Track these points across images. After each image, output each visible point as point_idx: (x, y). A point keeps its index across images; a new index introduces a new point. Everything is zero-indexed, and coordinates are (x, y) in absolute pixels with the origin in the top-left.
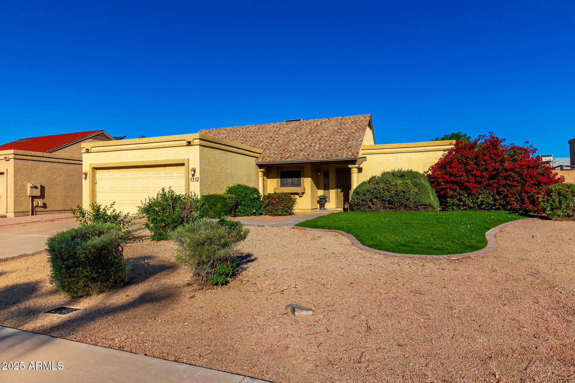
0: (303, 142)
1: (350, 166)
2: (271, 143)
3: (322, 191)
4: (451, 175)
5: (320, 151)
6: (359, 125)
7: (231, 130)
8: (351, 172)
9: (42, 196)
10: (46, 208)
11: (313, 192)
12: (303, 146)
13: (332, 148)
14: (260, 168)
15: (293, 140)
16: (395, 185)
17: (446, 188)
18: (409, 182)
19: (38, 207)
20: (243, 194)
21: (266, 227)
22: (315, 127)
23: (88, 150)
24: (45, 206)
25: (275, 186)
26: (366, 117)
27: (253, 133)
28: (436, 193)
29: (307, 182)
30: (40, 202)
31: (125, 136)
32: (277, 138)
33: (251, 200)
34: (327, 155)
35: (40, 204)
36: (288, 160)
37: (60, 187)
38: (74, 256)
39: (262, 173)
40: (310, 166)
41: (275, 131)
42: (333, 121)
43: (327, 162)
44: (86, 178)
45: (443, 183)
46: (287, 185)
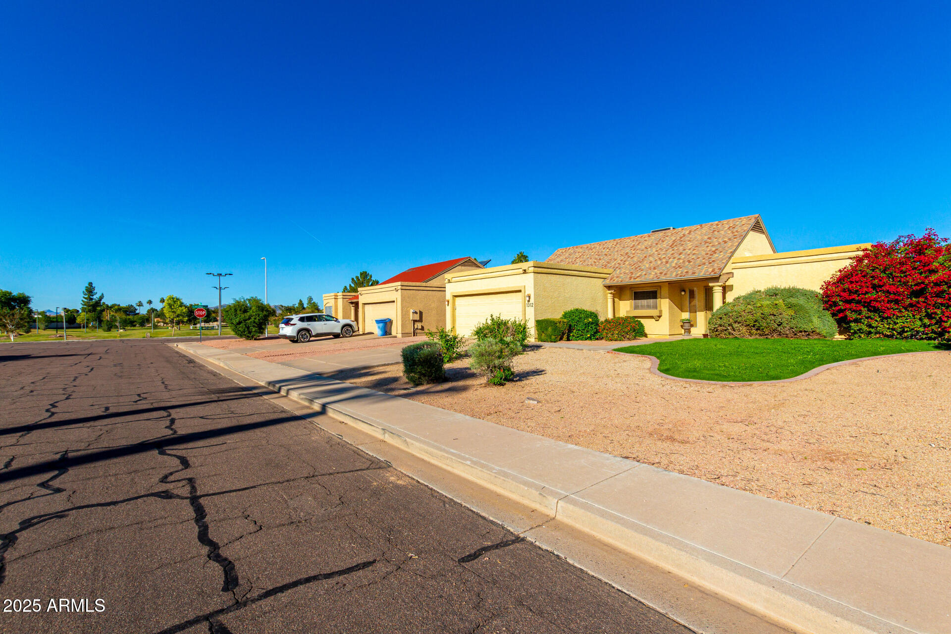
0: (659, 258)
1: (711, 285)
2: (625, 261)
3: (688, 313)
4: (850, 291)
5: (676, 268)
6: (737, 231)
7: (587, 247)
8: (713, 291)
9: (421, 320)
10: (423, 330)
11: (672, 314)
12: (659, 262)
13: (691, 263)
14: (609, 290)
15: (649, 256)
16: (760, 307)
17: (845, 309)
18: (780, 302)
19: (417, 329)
20: (577, 318)
21: (584, 351)
22: (681, 238)
23: (449, 280)
24: (423, 328)
25: (628, 309)
26: (750, 220)
27: (609, 250)
28: (833, 317)
29: (665, 304)
30: (419, 325)
31: (490, 260)
32: (634, 254)
33: (585, 325)
34: (682, 273)
35: (420, 327)
36: (636, 280)
37: (434, 312)
38: (413, 360)
39: (612, 295)
40: (667, 285)
41: (634, 246)
42: (706, 228)
43: (681, 280)
44: (448, 305)
45: (841, 303)
46: (643, 307)
